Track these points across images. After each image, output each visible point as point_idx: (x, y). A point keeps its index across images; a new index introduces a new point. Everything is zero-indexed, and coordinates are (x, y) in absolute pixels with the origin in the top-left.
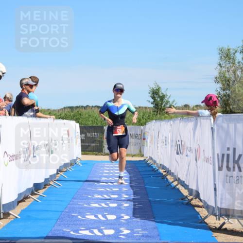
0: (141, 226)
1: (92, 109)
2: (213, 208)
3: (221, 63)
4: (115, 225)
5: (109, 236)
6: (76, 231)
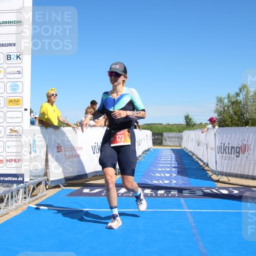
0: (181, 179)
2: (215, 171)
3: (218, 103)
4: (169, 178)
5: (167, 184)
6: (152, 181)
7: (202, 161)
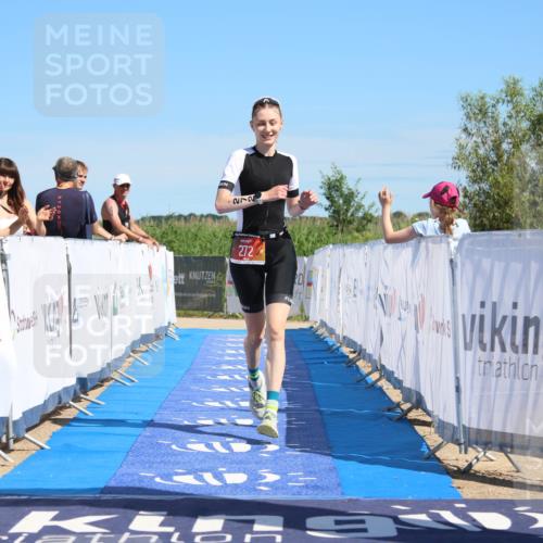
0: (302, 464)
1: (200, 220)
2: (454, 427)
3: (469, 126)
4: (249, 463)
5: (236, 486)
6: (168, 477)
7: (398, 384)
